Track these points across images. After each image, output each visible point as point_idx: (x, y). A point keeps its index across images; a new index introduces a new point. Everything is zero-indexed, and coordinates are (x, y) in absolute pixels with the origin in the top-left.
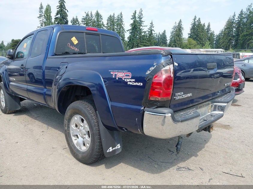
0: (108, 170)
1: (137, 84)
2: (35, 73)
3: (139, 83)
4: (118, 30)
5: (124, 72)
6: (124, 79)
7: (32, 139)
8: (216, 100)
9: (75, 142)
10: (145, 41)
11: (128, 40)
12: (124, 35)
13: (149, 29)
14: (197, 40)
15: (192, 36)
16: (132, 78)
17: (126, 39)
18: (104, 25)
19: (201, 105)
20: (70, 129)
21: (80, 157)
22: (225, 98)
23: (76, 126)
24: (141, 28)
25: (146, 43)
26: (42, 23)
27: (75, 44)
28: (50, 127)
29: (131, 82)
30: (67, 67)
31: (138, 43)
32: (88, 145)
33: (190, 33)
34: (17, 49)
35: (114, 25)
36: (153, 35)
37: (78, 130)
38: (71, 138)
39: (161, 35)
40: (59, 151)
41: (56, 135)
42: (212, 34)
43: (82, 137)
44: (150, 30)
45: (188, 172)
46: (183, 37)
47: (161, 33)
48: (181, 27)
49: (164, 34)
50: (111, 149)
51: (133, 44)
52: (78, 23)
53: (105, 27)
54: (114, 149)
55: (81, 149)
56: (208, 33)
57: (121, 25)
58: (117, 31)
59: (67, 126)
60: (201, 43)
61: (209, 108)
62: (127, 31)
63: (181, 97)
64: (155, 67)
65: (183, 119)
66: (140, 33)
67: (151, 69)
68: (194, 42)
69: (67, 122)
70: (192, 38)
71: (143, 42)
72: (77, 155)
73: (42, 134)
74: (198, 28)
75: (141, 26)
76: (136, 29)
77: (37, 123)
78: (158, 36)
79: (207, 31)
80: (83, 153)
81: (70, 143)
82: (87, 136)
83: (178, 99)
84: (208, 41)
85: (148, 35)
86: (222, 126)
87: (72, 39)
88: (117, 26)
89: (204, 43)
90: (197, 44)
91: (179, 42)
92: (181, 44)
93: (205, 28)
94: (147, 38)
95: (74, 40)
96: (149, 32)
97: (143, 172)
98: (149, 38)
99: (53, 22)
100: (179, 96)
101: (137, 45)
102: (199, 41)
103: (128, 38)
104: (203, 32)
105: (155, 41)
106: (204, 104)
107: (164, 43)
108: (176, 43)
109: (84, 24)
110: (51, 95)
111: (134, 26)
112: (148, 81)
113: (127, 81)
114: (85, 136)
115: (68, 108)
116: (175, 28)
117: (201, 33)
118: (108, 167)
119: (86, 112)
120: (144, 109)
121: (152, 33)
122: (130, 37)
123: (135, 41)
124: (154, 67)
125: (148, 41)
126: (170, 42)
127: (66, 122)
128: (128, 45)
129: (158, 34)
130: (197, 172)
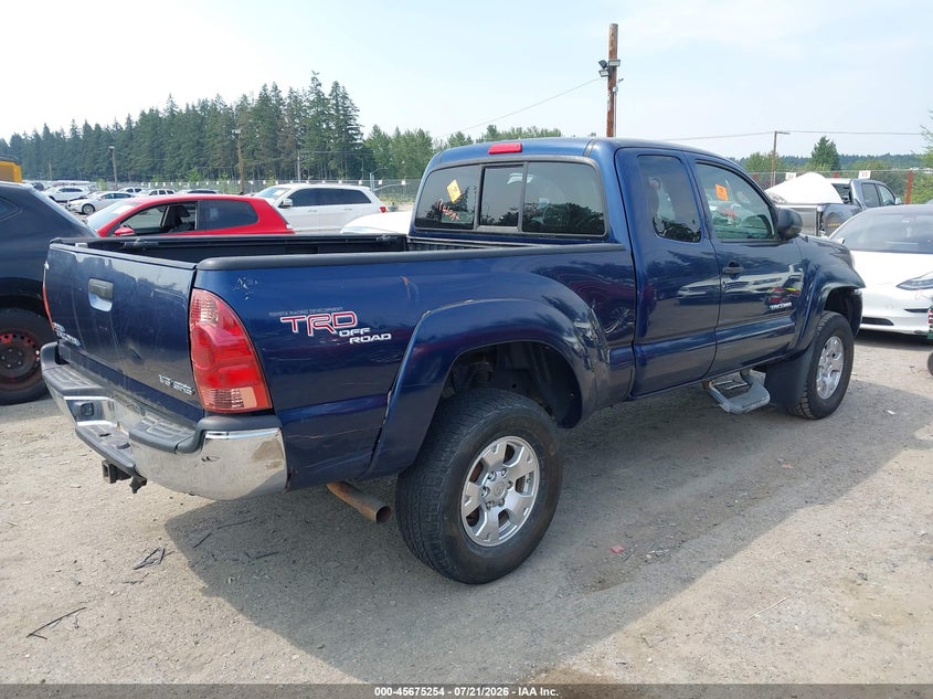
27: (454, 200)
87: (448, 188)
95: (453, 188)
130: (127, 572)
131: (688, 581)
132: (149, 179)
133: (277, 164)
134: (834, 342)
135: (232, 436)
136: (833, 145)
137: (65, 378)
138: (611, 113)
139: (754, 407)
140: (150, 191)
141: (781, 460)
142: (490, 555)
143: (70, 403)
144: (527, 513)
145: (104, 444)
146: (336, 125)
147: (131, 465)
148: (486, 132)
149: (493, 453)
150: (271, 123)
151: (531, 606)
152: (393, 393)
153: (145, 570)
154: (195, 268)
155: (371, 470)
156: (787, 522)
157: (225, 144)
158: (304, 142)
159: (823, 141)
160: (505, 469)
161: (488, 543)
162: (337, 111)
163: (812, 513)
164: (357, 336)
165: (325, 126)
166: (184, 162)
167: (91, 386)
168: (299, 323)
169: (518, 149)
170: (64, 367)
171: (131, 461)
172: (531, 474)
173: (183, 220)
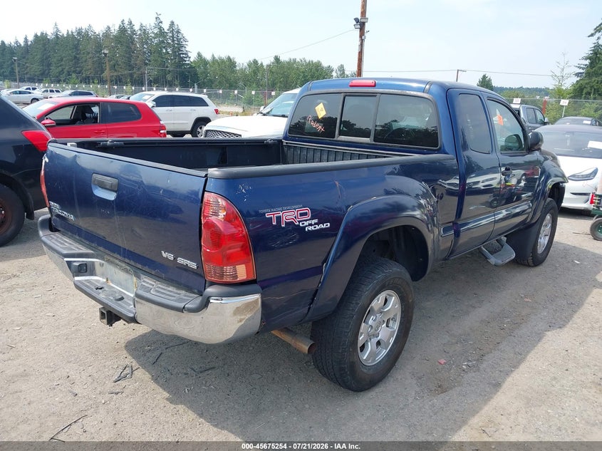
45: (114, 376)
87: (316, 108)
95: (320, 108)
130: (109, 385)
131: (497, 386)
132: (40, 81)
133: (131, 75)
134: (548, 217)
135: (225, 300)
136: (490, 80)
137: (61, 244)
138: (361, 53)
139: (507, 261)
140: (43, 90)
141: (523, 296)
142: (371, 372)
143: (69, 263)
144: (392, 341)
145: (102, 296)
146: (172, 50)
147: (132, 315)
148: (273, 60)
149: (377, 303)
150: (127, 47)
151: (401, 406)
152: (327, 264)
153: (123, 383)
154: (206, 175)
155: (307, 318)
156: (544, 340)
157: (95, 59)
158: (150, 61)
159: (484, 77)
160: (381, 313)
161: (370, 363)
162: (173, 41)
163: (556, 334)
164: (310, 225)
165: (164, 51)
166: (65, 71)
167: (84, 250)
168: (277, 217)
169: (373, 84)
170: (57, 234)
171: (130, 312)
172: (396, 315)
173: (88, 115)
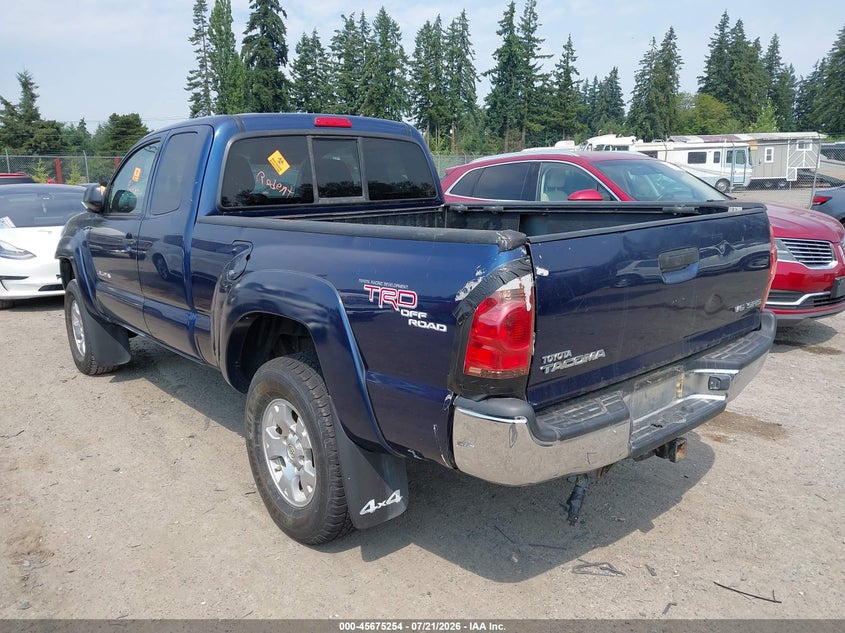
0: (370, 563)
1: (434, 327)
2: (169, 255)
3: (438, 325)
4: (451, 75)
5: (397, 289)
6: (397, 309)
7: (159, 461)
8: (704, 358)
9: (276, 477)
10: (544, 108)
11: (488, 107)
12: (474, 90)
13: (560, 67)
14: (731, 99)
15: (712, 84)
16: (418, 309)
17: (481, 102)
18: (405, 59)
19: (646, 378)
20: (261, 438)
21: (288, 524)
22: (736, 352)
23: (279, 430)
24: (531, 64)
25: (548, 113)
26: (204, 60)
27: (280, 174)
28: (213, 423)
29: (417, 319)
30: (248, 258)
31: (522, 117)
32: (310, 490)
33: (706, 75)
34: (115, 182)
35: (438, 56)
36: (574, 86)
37: (285, 443)
38: (266, 466)
39: (600, 86)
40: (233, 500)
41: (229, 448)
42: (786, 77)
43: (295, 465)
44: (562, 70)
45: (609, 578)
46: (680, 91)
47: (601, 79)
48: (672, 56)
49: (612, 80)
50: (372, 506)
51: (505, 118)
52: (321, 55)
53: (408, 63)
54: (381, 505)
55: (293, 500)
56: (772, 75)
57: (462, 56)
58: (449, 78)
59: (252, 429)
60: (746, 109)
61: (678, 385)
62: (485, 75)
63: (564, 365)
64: (480, 281)
65: (567, 430)
66: (530, 82)
67: (467, 286)
68: (719, 107)
69: (252, 417)
70: (714, 93)
71: (538, 113)
72: (280, 515)
73: (188, 445)
74: (734, 57)
75: (533, 55)
76: (515, 66)
77: (178, 405)
78: (592, 90)
79: (766, 65)
80: (298, 511)
81: (263, 480)
82: (306, 463)
83: (553, 370)
84: (769, 101)
85: (557, 87)
86: (755, 428)
87: (269, 159)
88: (451, 61)
89: (755, 108)
90: (728, 114)
91: (664, 110)
92: (673, 116)
93: (761, 56)
94: (554, 98)
95: (277, 159)
96: (559, 76)
97: (469, 573)
98: (560, 96)
99: (239, 54)
100: (558, 360)
101: (518, 123)
102: (737, 102)
103: (486, 99)
104: (751, 70)
105: (581, 107)
106: (658, 373)
107: (613, 113)
108: (654, 112)
109: (340, 58)
110: (209, 332)
111: (509, 59)
112: (460, 320)
113: (407, 315)
114: (301, 463)
115: (255, 376)
116: (650, 57)
117: (745, 76)
118: (369, 556)
119: (302, 394)
120: (453, 399)
121: (568, 80)
122: (494, 94)
123: (509, 107)
124: (476, 281)
125: (556, 107)
126: (633, 111)
127: (250, 417)
128: (487, 124)
129: (591, 83)
